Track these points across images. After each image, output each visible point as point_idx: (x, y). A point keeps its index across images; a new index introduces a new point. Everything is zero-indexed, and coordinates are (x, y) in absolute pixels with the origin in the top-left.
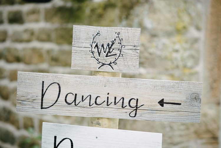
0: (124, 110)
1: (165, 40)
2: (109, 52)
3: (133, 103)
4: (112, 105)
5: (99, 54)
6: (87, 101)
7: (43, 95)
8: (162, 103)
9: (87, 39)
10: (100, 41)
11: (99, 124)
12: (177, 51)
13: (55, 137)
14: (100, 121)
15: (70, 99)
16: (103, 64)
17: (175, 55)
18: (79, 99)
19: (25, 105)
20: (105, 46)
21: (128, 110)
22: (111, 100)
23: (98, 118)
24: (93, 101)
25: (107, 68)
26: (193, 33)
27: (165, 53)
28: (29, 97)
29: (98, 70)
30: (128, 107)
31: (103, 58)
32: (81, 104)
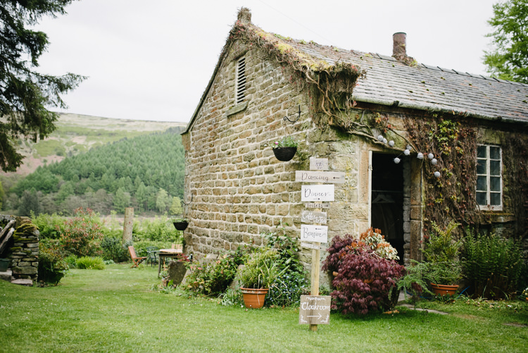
26: (354, 171)
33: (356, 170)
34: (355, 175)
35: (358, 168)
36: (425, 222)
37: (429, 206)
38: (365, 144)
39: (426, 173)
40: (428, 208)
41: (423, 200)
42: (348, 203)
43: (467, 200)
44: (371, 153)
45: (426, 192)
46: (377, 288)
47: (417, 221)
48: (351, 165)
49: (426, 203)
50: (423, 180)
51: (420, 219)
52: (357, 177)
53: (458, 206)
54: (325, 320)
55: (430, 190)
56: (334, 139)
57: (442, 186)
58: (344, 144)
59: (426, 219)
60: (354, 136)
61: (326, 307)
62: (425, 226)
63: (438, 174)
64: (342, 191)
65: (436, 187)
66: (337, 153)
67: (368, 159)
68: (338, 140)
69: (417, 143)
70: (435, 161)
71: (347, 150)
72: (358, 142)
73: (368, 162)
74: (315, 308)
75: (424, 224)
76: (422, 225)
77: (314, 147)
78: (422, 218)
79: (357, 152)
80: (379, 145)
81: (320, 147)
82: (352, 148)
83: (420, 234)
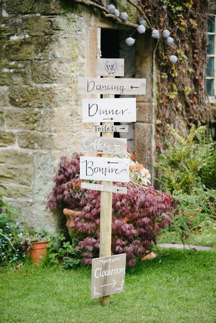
0: (118, 91)
1: (66, 65)
2: (112, 68)
3: (121, 88)
4: (114, 89)
5: (108, 69)
6: (105, 88)
7: (88, 87)
8: (132, 87)
9: (103, 64)
10: (108, 64)
11: (109, 97)
12: (73, 72)
13: (89, 104)
14: (109, 96)
15: (98, 87)
16: (110, 73)
17: (72, 74)
18: (101, 87)
19: (81, 91)
20: (110, 66)
21: (120, 91)
22: (113, 87)
23: (109, 95)
24: (107, 88)
25: (111, 75)
26: (81, 60)
27: (67, 73)
28: (83, 87)
29: (108, 75)
30: (120, 90)
31: (110, 71)
32: (102, 89)
33: (83, 57)
34: (82, 64)
35: (86, 55)
36: (158, 125)
37: (163, 104)
38: (93, 18)
39: (158, 56)
40: (160, 105)
41: (155, 94)
42: (75, 107)
43: (198, 92)
44: (99, 31)
45: (158, 84)
46: (144, 228)
47: (146, 124)
48: (77, 51)
49: (158, 99)
50: (154, 67)
51: (150, 122)
52: (85, 68)
53: (190, 101)
54: (120, 287)
55: (162, 80)
56: (57, 11)
57: (177, 75)
58: (68, 19)
59: (159, 122)
60: (80, 6)
61: (120, 269)
62: (157, 131)
63: (174, 58)
64: (68, 89)
65: (170, 76)
66: (61, 33)
67: (96, 40)
68: (62, 12)
69: (150, 15)
70: (171, 40)
71: (73, 27)
72: (85, 15)
73: (97, 44)
74: (109, 273)
75: (156, 127)
76: (154, 130)
77: (19, 20)
78: (154, 121)
79: (84, 31)
80: (112, 20)
81: (31, 21)
82: (78, 24)
83: (150, 142)
